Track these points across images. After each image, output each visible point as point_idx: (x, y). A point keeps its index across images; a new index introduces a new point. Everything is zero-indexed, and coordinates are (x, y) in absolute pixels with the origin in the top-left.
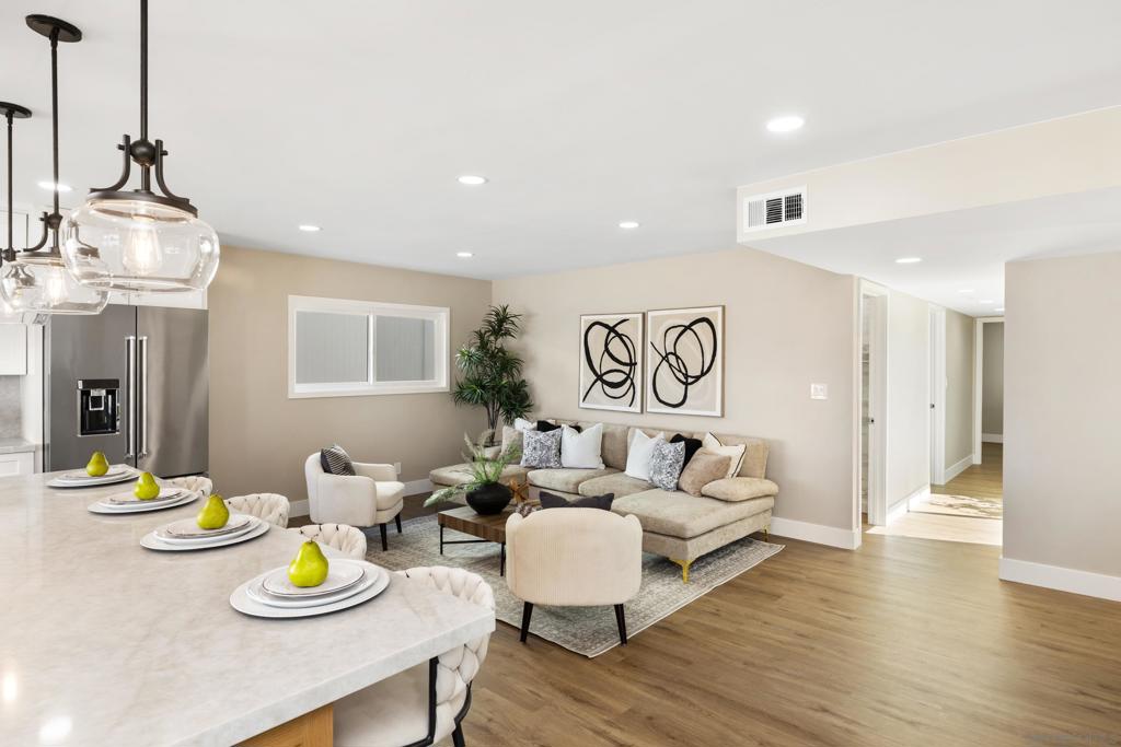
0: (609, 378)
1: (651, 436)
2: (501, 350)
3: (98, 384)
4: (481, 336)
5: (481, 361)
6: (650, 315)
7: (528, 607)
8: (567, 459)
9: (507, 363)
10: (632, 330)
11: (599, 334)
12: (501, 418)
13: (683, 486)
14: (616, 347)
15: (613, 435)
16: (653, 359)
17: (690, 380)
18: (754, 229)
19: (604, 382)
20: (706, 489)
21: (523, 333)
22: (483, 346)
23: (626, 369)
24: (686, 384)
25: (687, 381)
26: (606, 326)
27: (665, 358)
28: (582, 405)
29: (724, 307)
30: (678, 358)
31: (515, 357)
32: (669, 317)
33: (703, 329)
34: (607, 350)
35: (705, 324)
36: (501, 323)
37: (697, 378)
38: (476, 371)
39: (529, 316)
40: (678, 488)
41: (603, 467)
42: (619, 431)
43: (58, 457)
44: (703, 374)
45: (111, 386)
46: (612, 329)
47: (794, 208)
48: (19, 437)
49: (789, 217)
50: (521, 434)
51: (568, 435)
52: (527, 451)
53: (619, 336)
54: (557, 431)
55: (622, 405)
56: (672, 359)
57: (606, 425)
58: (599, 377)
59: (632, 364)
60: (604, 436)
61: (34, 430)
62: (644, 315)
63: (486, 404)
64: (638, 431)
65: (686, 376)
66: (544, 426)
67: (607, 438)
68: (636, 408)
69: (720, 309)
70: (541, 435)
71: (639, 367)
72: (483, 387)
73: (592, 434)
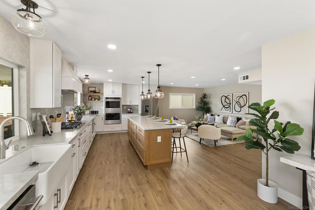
0: (226, 106)
1: (232, 117)
2: (205, 101)
3: (147, 106)
4: (201, 98)
5: (201, 103)
6: (234, 94)
7: (201, 139)
8: (216, 121)
9: (206, 103)
10: (230, 97)
11: (224, 98)
12: (205, 113)
13: (236, 126)
14: (227, 100)
15: (225, 117)
16: (234, 103)
17: (242, 107)
18: (242, 81)
19: (225, 107)
20: (240, 127)
21: (209, 98)
22: (202, 100)
23: (229, 105)
24: (241, 108)
25: (241, 107)
26: (225, 96)
27: (237, 103)
28: (221, 111)
29: (249, 93)
30: (239, 102)
31: (207, 102)
32: (237, 94)
33: (244, 97)
34: (225, 101)
35: (245, 96)
36: (205, 96)
37: (243, 107)
38: (200, 105)
39: (211, 94)
40: (235, 127)
41: (223, 123)
42: (227, 116)
43: (143, 114)
44: (244, 106)
45: (148, 106)
46: (226, 97)
47: (247, 77)
48: (138, 113)
49: (246, 79)
50: (207, 116)
51: (216, 117)
52: (208, 119)
53: (228, 98)
54: (214, 116)
55: (228, 112)
56: (238, 103)
57: (224, 115)
58: (224, 106)
59: (230, 104)
60: (224, 117)
61: (140, 112)
62: (233, 94)
63: (202, 111)
64: (230, 116)
65: (241, 106)
66: (212, 115)
67: (224, 118)
68: (231, 112)
69: (248, 93)
70: (211, 116)
71: (231, 104)
72: (201, 108)
73: (221, 117)
